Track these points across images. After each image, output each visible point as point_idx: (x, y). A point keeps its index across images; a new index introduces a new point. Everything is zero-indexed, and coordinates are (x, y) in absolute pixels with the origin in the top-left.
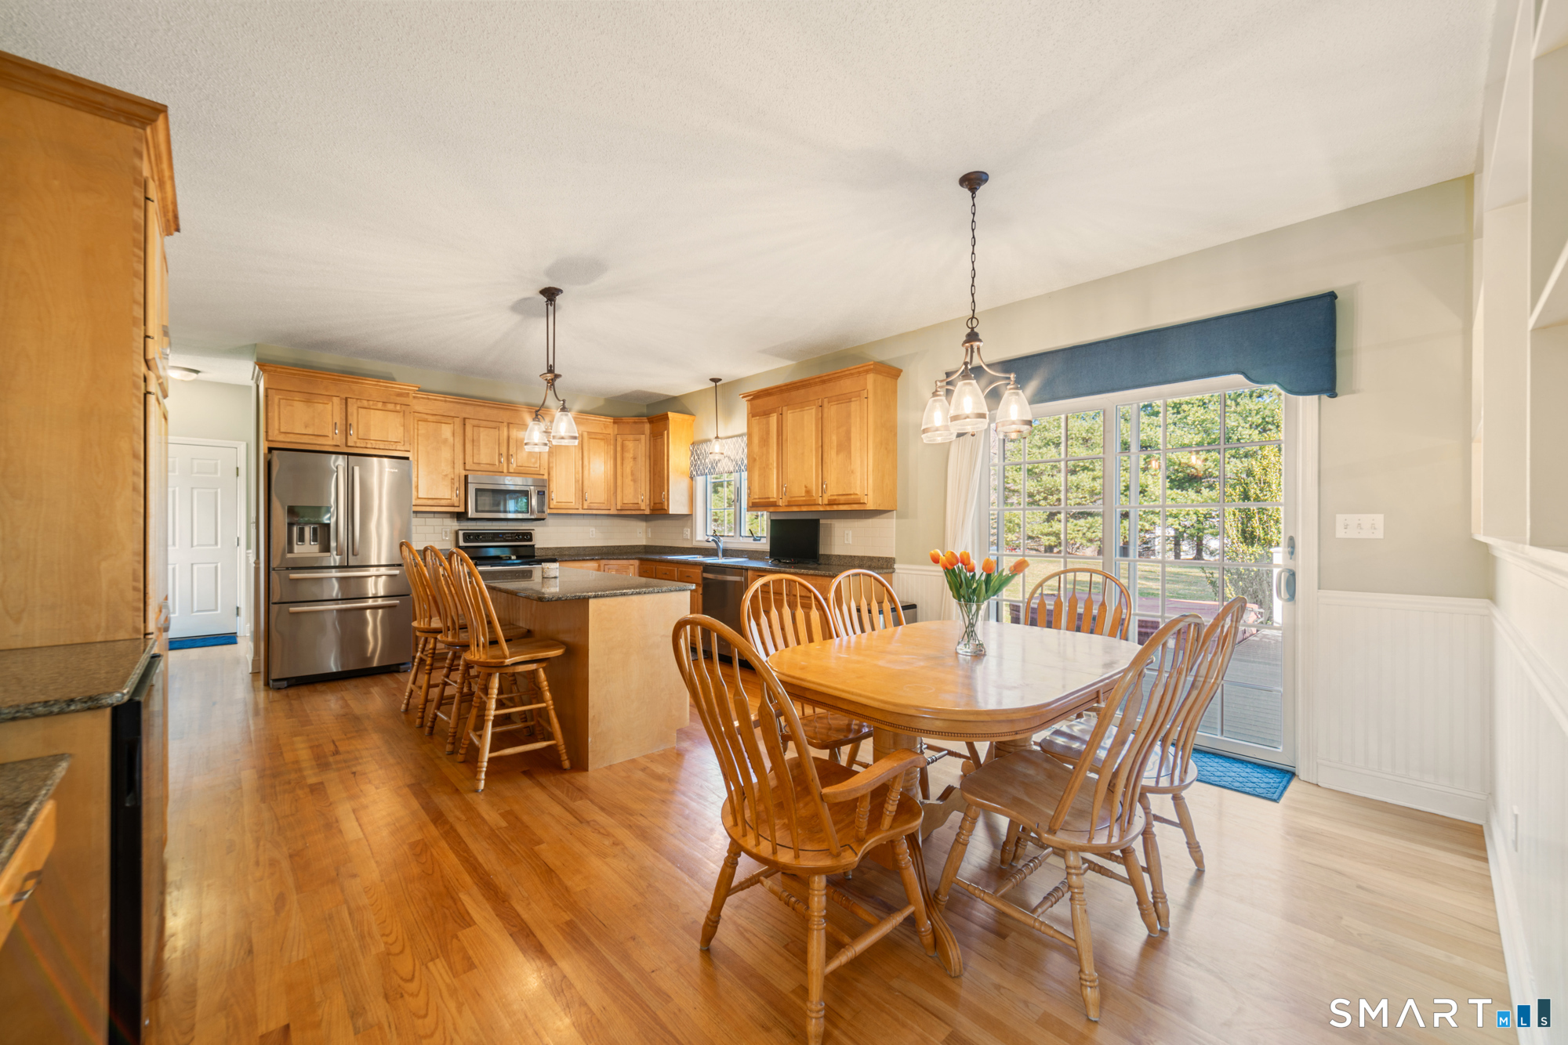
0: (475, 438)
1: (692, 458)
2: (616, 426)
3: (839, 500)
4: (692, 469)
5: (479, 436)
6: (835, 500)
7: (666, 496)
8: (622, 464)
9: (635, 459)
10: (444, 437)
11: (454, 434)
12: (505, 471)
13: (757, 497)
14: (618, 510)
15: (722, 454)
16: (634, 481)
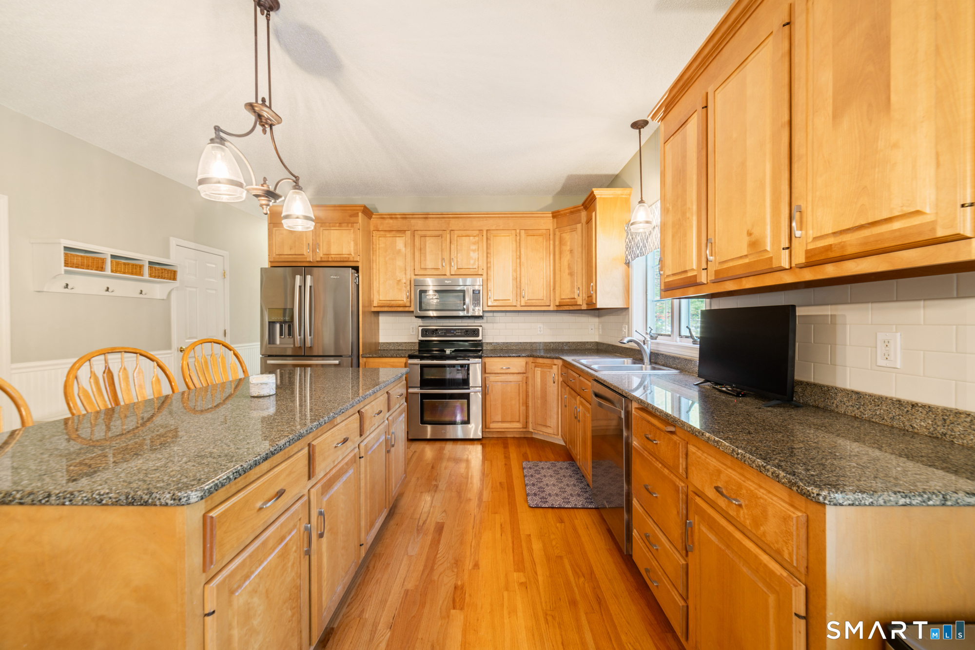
0: (422, 247)
1: (627, 240)
2: (555, 220)
3: (842, 246)
4: (627, 253)
5: (426, 245)
6: (829, 248)
7: (594, 288)
8: (560, 258)
9: (571, 251)
10: (398, 248)
11: (405, 245)
12: (448, 273)
13: (670, 273)
14: (557, 306)
15: (647, 222)
16: (571, 274)
